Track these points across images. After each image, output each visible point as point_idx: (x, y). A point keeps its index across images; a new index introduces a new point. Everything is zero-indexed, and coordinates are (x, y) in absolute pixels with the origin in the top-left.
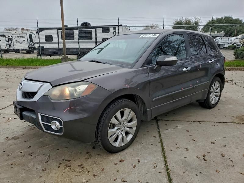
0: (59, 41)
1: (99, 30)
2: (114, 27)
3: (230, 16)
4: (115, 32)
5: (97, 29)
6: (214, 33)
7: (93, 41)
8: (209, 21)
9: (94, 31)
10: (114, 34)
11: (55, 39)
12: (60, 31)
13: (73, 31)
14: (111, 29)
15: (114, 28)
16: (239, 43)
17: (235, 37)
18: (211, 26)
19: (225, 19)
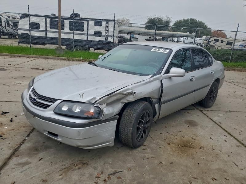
0: (47, 30)
1: (92, 23)
2: (107, 21)
3: (195, 18)
4: (108, 26)
5: (89, 21)
6: (186, 34)
7: (85, 33)
8: (177, 21)
9: (85, 23)
10: (106, 28)
11: (42, 27)
12: (48, 20)
13: (64, 21)
14: (104, 23)
15: (107, 23)
16: (202, 44)
17: (199, 38)
18: (196, 29)
19: (190, 21)
